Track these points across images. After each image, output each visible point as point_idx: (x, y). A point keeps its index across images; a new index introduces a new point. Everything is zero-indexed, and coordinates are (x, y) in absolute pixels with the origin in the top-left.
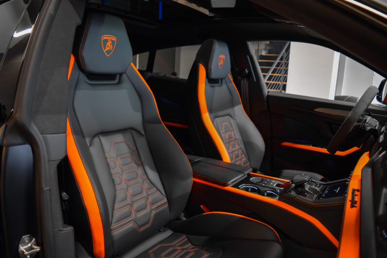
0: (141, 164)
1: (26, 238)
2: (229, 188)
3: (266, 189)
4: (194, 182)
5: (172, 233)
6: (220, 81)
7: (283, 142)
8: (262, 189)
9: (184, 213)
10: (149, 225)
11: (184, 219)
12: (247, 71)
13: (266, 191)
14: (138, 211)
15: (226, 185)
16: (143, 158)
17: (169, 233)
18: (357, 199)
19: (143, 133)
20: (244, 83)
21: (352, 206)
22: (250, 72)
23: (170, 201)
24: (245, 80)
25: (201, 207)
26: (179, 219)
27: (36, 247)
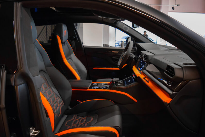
0: (50, 87)
1: (31, 128)
2: (88, 90)
3: (102, 87)
4: (72, 91)
5: (67, 116)
6: (64, 43)
7: (94, 68)
8: (101, 87)
9: (69, 106)
10: (60, 114)
11: (70, 108)
12: (74, 37)
13: (102, 88)
14: (56, 108)
15: (87, 89)
16: (50, 84)
17: (66, 116)
18: (147, 80)
19: (46, 72)
20: (73, 42)
21: (148, 82)
22: (76, 38)
23: (64, 102)
24: (74, 42)
25: (78, 101)
26: (68, 109)
27: (37, 131)
